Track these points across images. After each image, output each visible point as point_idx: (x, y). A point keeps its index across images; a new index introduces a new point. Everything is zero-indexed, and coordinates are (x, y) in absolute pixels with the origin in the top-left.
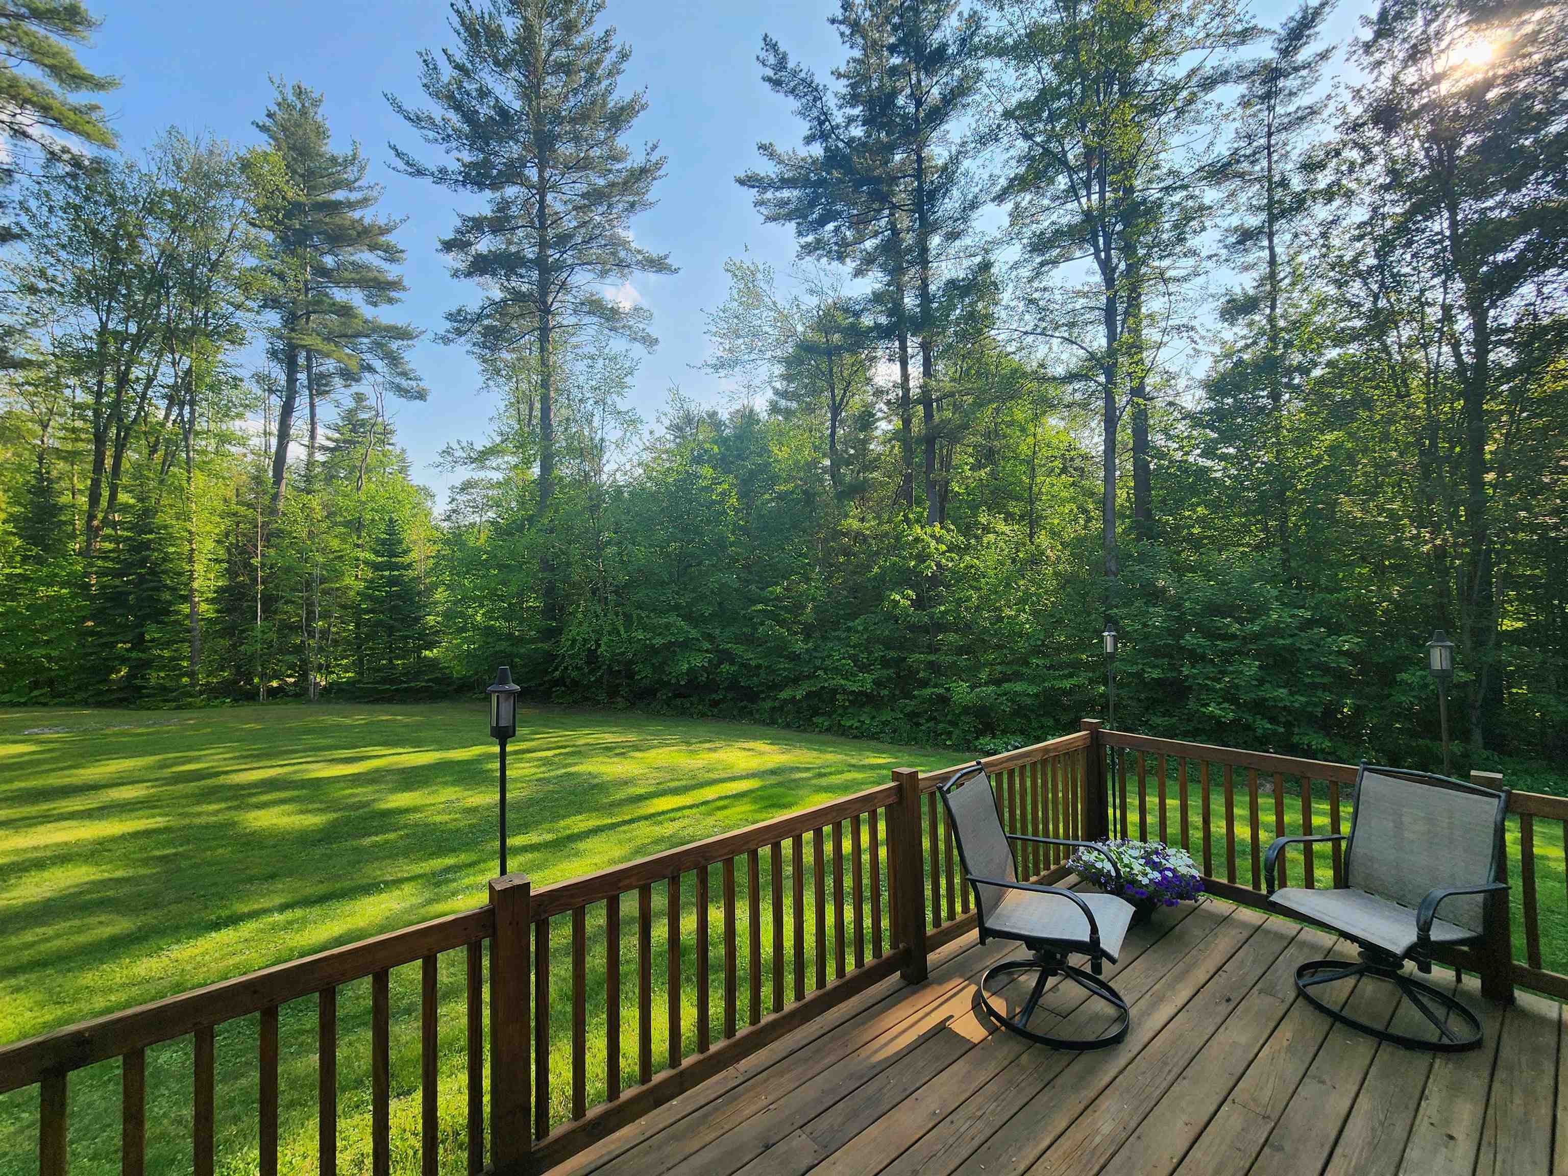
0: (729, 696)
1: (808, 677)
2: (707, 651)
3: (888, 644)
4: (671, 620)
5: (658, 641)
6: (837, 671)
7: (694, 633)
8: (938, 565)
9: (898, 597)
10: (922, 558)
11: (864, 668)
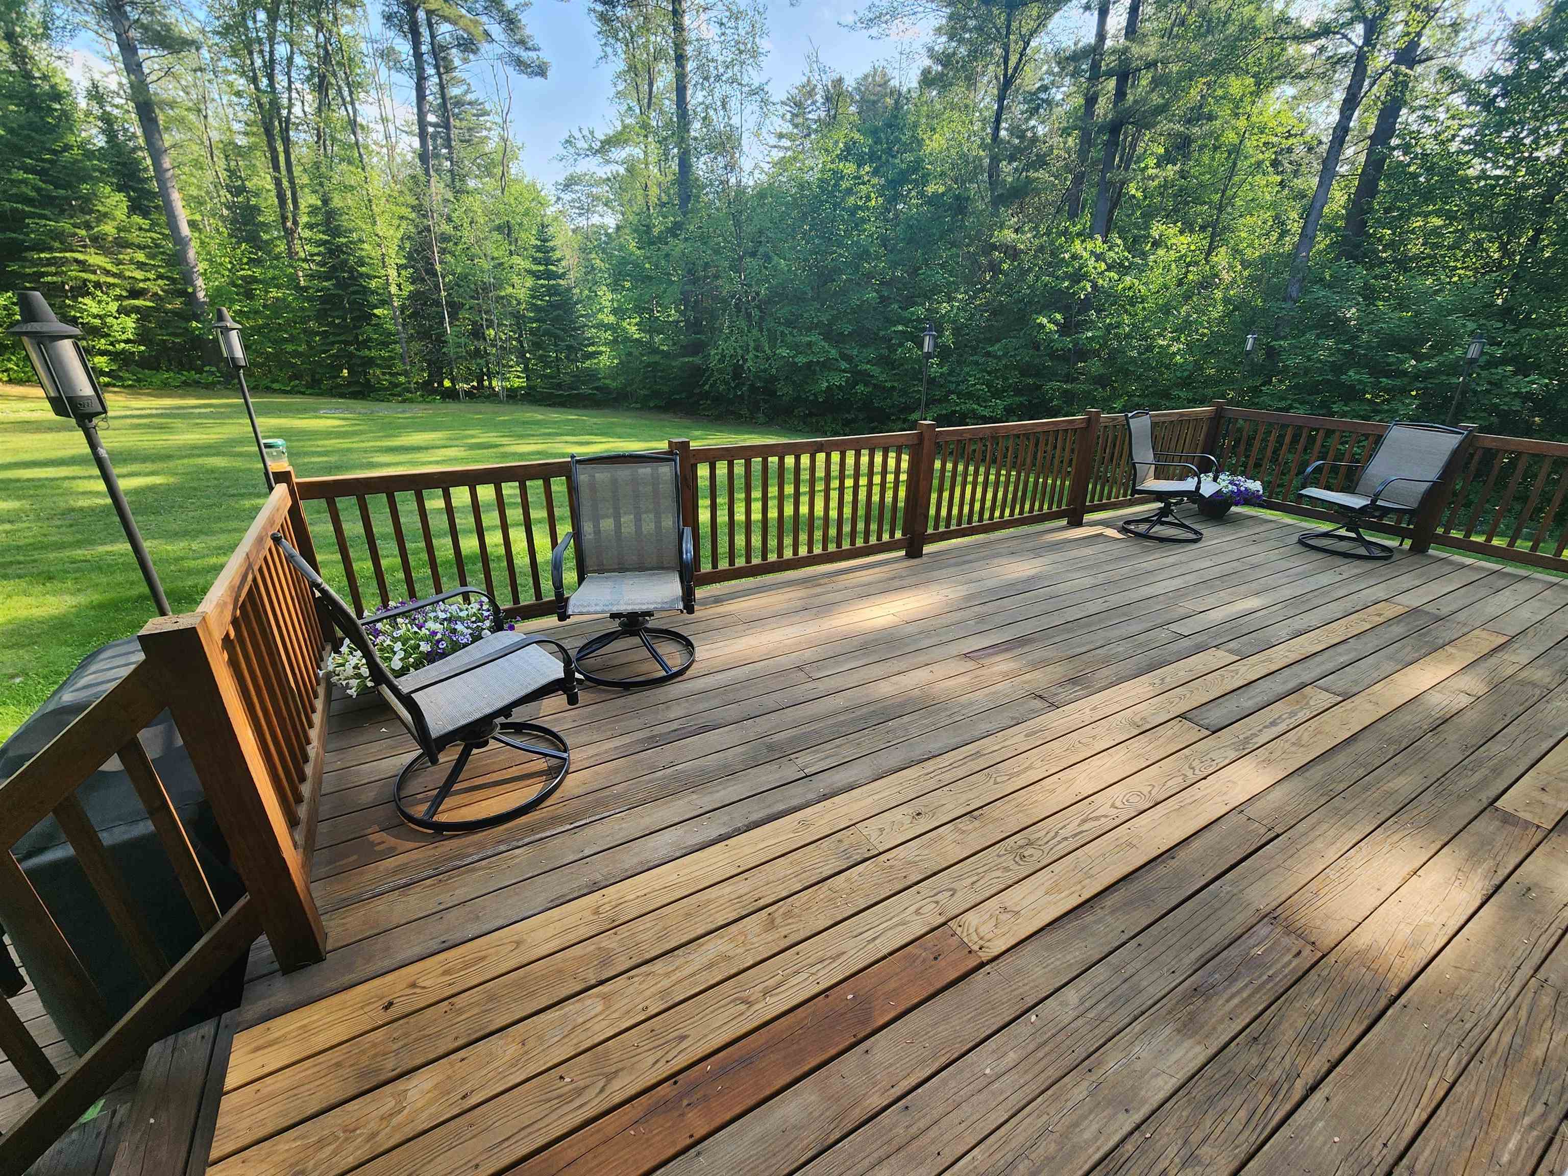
0: (861, 416)
1: (939, 401)
2: (844, 371)
3: (1025, 371)
4: (813, 339)
5: (801, 360)
6: (970, 396)
7: (834, 353)
8: (1095, 286)
9: (1045, 321)
10: (1078, 277)
11: (997, 394)
